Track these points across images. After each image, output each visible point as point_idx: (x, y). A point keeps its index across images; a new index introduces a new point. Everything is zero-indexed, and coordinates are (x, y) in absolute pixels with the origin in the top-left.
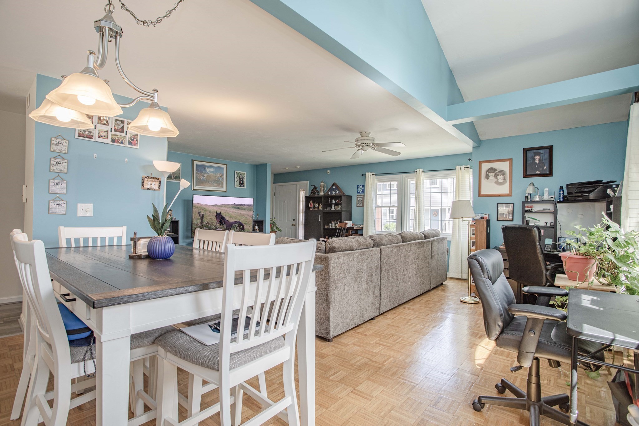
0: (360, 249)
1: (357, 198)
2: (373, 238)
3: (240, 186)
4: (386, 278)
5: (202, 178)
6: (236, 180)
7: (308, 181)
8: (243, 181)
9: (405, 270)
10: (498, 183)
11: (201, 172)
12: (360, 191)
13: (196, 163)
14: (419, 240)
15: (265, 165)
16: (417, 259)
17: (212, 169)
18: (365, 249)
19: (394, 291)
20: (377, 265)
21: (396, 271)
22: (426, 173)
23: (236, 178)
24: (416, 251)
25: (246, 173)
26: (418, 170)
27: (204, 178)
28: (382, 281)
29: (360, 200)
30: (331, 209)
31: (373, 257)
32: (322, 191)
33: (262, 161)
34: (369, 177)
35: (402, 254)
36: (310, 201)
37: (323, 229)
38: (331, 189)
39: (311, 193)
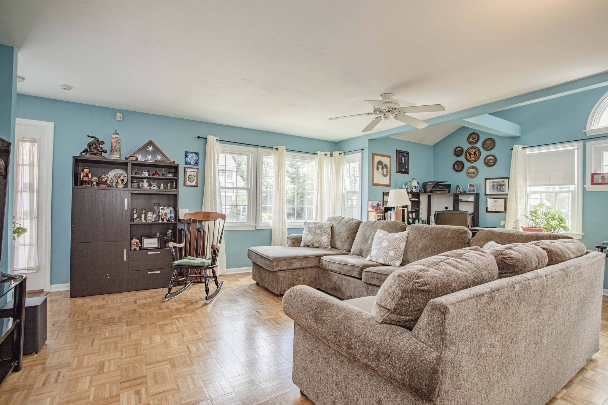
1: (186, 171)
7: (53, 124)
10: (383, 174)
12: (192, 161)
29: (191, 175)
34: (213, 143)
38: (143, 149)
39: (86, 151)
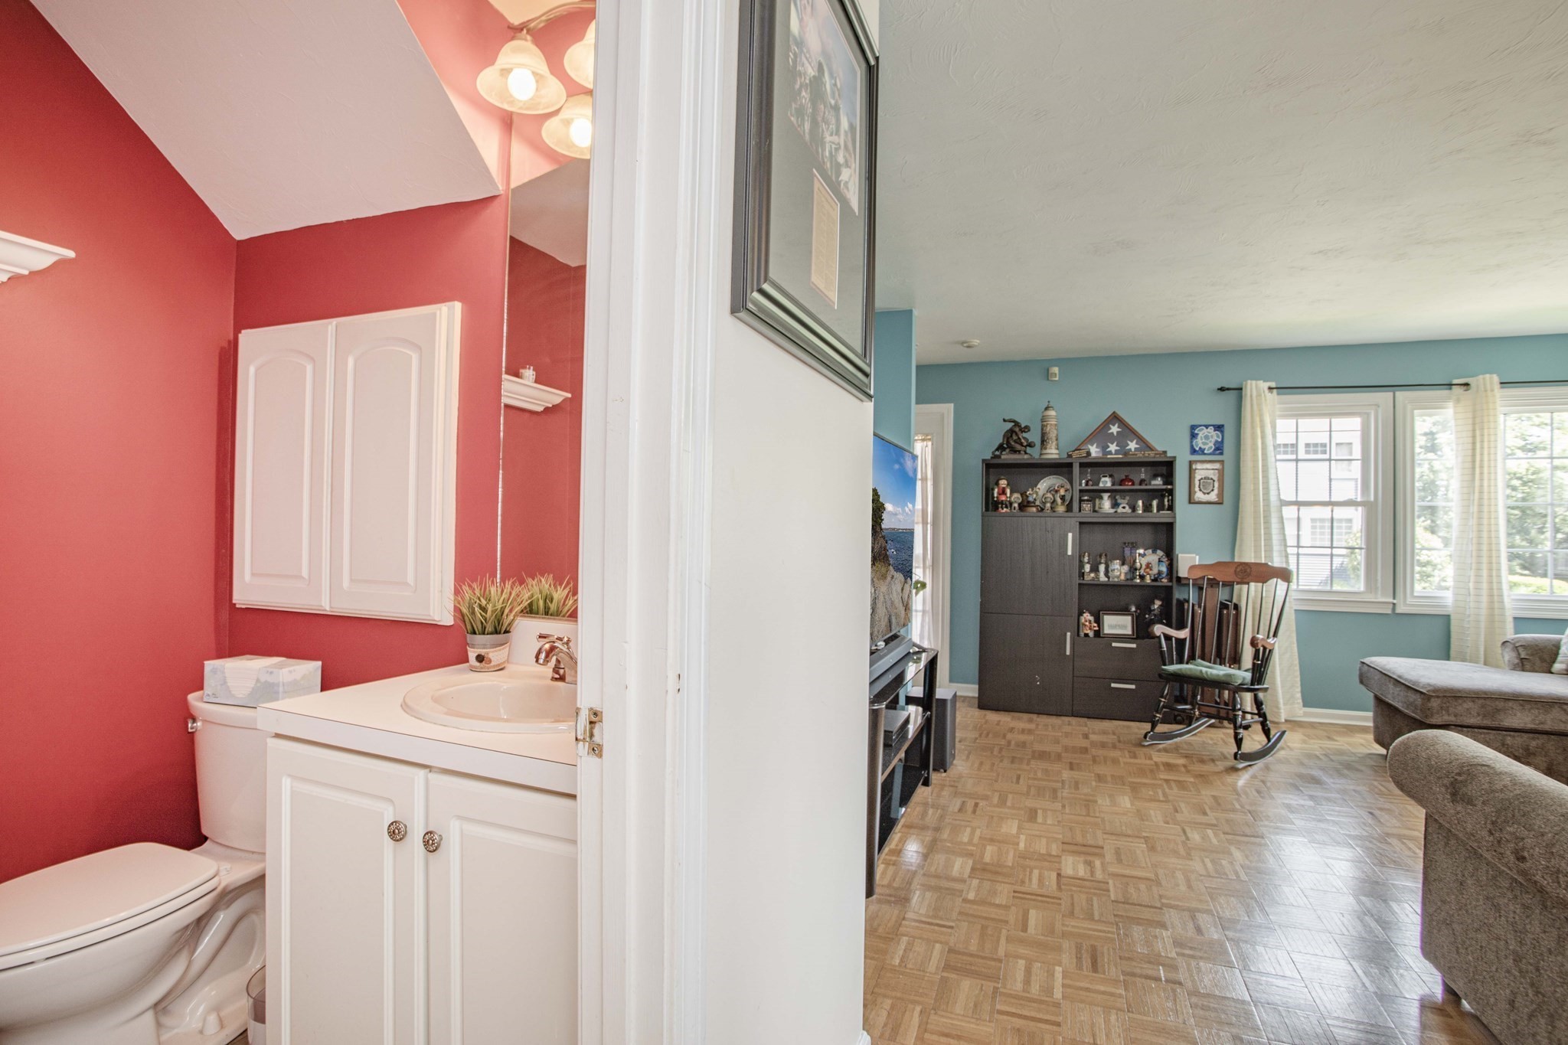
1: (1193, 470)
7: (951, 405)
12: (1206, 447)
29: (1206, 478)
32: (1056, 443)
34: (1260, 397)
36: (998, 478)
37: (1078, 585)
38: (1099, 434)
39: (1001, 448)
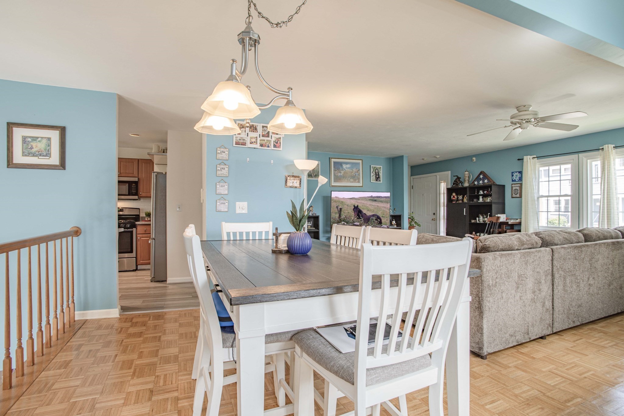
0: (523, 249)
1: (512, 187)
2: (541, 236)
3: (377, 181)
4: (561, 287)
5: (339, 174)
6: (372, 174)
7: (450, 171)
8: (379, 175)
9: (591, 279)
11: (338, 169)
12: (516, 179)
13: (333, 160)
14: (612, 238)
15: (401, 157)
16: (610, 265)
17: (349, 165)
18: (529, 249)
19: (574, 304)
20: (548, 270)
21: (577, 279)
22: (619, 150)
23: (371, 172)
24: (608, 254)
25: (381, 167)
26: (605, 147)
27: (341, 174)
28: (556, 291)
29: (516, 189)
30: (479, 201)
31: (542, 260)
32: (467, 181)
33: (398, 153)
34: (527, 161)
35: (586, 258)
36: (453, 193)
37: (469, 223)
38: (478, 178)
39: (454, 184)
